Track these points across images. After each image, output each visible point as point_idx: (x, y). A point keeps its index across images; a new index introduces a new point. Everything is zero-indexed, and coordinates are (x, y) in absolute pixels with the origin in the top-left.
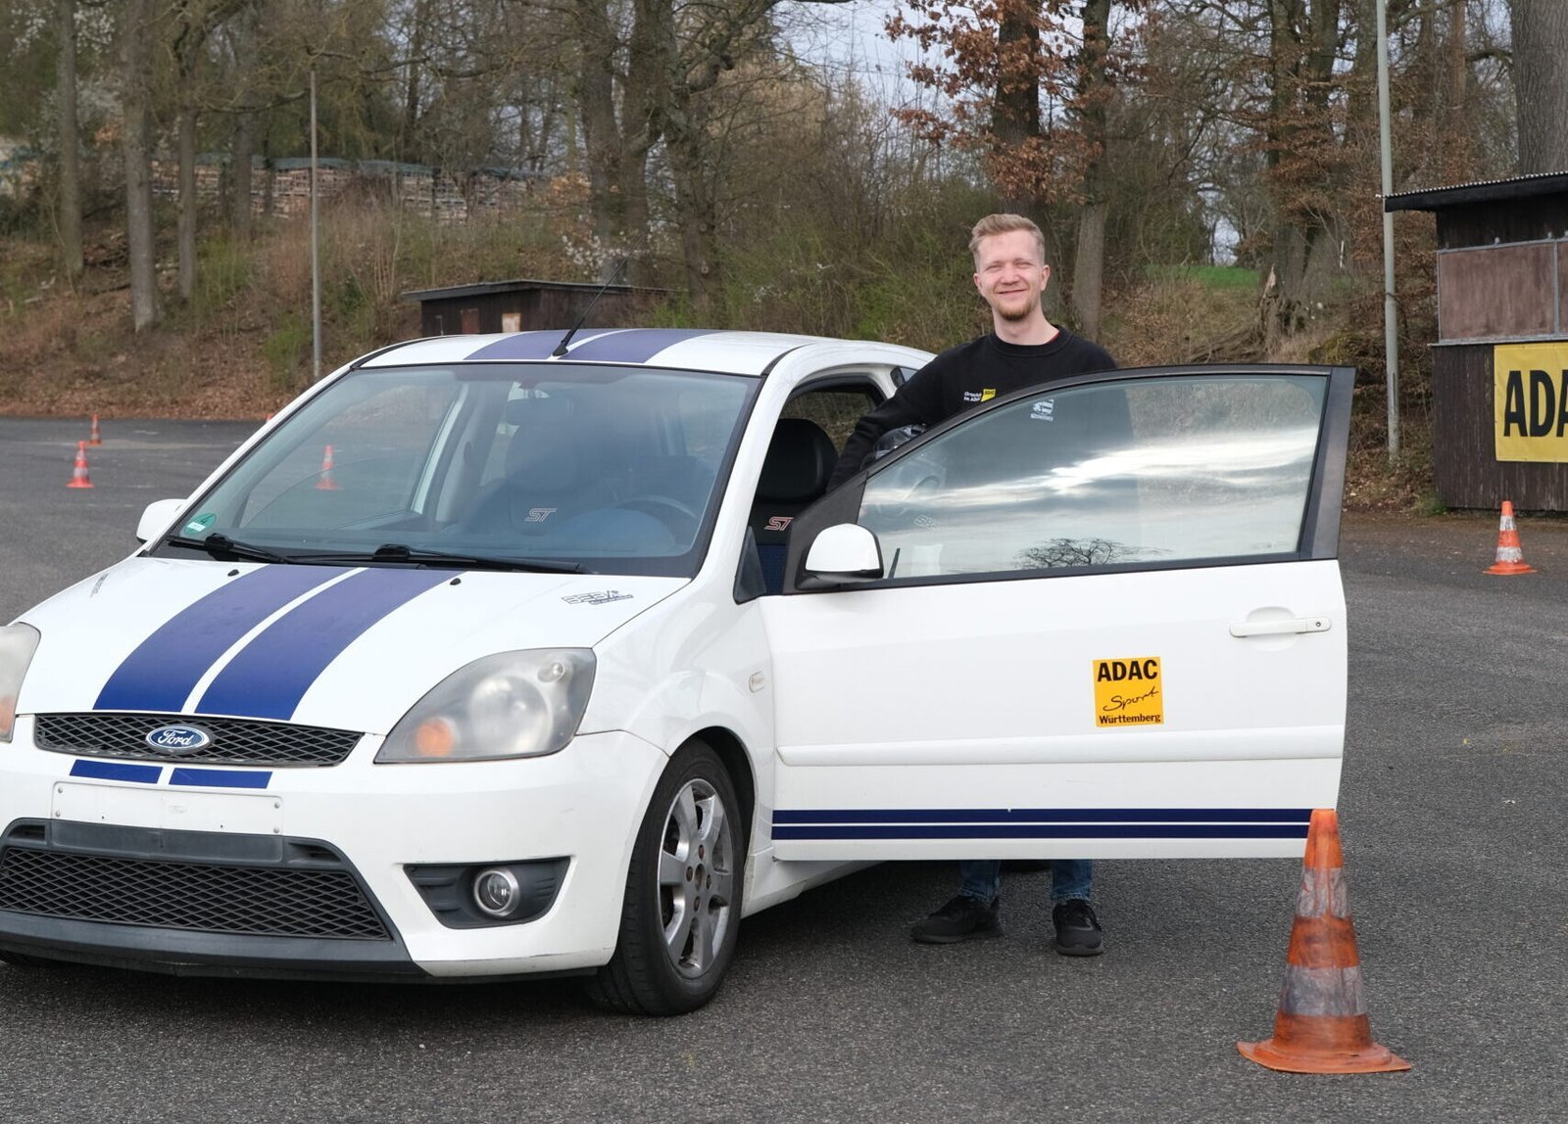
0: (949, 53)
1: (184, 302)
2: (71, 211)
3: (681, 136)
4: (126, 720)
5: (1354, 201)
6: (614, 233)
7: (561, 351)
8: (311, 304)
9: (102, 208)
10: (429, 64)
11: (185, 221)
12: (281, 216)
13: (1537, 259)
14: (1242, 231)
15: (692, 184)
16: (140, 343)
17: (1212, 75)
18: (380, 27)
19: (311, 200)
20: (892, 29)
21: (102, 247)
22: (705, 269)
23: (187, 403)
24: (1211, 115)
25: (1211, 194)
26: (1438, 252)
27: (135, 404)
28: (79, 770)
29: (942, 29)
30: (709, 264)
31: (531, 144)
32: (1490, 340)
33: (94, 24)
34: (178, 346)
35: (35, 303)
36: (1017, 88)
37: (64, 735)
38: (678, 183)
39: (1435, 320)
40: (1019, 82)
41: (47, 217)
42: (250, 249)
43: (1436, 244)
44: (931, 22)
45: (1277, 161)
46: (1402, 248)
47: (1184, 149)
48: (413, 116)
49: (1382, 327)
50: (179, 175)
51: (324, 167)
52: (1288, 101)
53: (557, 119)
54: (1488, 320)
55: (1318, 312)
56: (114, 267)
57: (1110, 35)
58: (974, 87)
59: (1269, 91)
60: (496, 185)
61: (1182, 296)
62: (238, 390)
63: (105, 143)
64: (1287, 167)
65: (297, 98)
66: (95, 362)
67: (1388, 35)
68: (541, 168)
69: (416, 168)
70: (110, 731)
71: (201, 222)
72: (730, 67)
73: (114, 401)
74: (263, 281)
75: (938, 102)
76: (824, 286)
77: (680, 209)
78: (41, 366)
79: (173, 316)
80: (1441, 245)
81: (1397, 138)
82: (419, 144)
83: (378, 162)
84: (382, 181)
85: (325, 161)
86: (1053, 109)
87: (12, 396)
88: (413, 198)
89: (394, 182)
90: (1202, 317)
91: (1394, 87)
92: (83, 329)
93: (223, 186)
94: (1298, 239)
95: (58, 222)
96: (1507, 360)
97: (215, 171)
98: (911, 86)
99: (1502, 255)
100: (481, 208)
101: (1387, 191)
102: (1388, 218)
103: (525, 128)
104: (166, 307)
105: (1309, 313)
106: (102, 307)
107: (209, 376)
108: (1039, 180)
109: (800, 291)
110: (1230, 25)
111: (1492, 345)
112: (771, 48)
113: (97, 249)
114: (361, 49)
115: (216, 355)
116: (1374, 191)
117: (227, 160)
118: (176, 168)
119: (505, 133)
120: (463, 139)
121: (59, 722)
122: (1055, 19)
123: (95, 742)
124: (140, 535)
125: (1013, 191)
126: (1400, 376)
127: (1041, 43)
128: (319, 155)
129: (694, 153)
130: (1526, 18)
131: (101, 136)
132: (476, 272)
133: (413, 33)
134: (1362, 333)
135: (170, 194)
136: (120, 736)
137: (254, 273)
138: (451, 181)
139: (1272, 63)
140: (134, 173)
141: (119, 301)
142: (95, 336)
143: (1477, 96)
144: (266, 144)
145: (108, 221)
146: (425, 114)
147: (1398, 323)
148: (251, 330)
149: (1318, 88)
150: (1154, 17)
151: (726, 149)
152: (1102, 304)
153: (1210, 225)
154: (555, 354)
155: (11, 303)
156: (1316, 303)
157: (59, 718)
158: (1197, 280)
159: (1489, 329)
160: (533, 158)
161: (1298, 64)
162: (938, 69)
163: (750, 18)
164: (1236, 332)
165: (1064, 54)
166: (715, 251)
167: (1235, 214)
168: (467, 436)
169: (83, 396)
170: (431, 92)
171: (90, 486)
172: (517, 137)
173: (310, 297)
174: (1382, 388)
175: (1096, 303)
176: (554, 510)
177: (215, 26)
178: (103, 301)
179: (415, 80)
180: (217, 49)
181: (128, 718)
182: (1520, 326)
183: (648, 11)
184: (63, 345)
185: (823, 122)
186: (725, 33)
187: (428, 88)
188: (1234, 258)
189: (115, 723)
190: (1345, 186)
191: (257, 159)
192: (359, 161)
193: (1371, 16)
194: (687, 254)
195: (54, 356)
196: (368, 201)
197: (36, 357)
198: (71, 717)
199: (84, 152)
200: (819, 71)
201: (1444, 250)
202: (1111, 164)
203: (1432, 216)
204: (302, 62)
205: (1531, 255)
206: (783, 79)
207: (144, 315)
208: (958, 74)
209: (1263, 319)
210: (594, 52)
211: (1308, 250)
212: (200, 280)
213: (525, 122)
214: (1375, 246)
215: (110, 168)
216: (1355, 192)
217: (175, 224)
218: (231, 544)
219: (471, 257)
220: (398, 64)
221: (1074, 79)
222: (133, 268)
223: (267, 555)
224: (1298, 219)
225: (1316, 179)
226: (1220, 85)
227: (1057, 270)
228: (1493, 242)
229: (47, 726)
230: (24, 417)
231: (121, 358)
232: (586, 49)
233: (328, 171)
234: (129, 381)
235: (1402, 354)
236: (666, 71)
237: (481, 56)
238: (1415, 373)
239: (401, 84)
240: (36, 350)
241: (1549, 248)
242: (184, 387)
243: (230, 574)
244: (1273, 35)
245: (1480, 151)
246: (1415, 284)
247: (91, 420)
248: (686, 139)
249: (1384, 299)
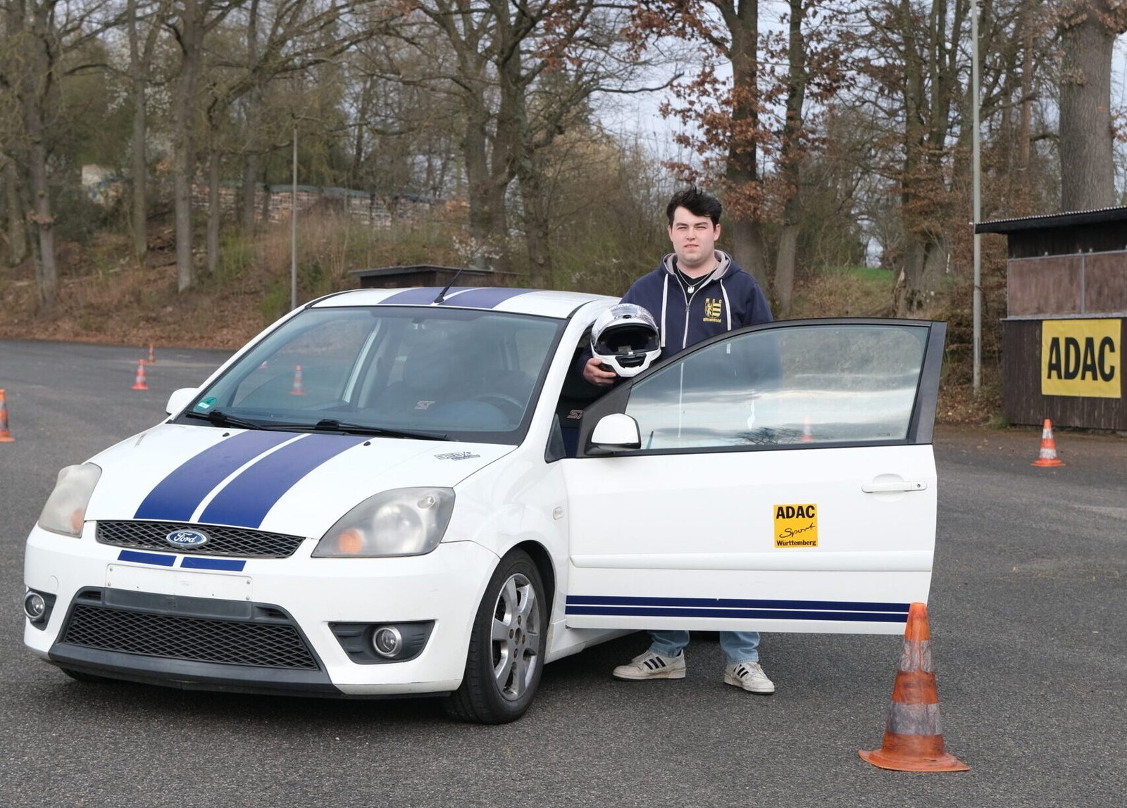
0: (701, 126)
1: (210, 275)
2: (140, 215)
3: (528, 176)
4: (154, 526)
5: (955, 226)
6: (484, 237)
7: (439, 300)
8: (291, 277)
9: (160, 213)
10: (369, 126)
11: (213, 223)
12: (273, 221)
13: (1071, 266)
14: (885, 246)
15: (535, 207)
16: (182, 300)
17: (869, 145)
18: (339, 103)
19: (292, 212)
20: (663, 111)
21: (159, 238)
22: (541, 261)
23: (210, 338)
24: (867, 171)
25: (866, 222)
26: (1008, 260)
27: (177, 338)
28: (124, 556)
29: (696, 111)
30: (544, 258)
31: (434, 180)
32: (1040, 317)
33: (158, 96)
34: (206, 302)
35: (116, 272)
36: (744, 150)
37: (114, 534)
38: (526, 206)
39: (1005, 304)
40: (745, 146)
41: (124, 218)
42: (253, 242)
43: (1007, 255)
44: (688, 106)
45: (908, 201)
46: (986, 257)
47: (849, 194)
48: (358, 160)
49: (972, 308)
50: (209, 194)
51: (301, 191)
52: (915, 163)
53: (451, 164)
54: (1039, 303)
55: (931, 297)
56: (166, 251)
57: (802, 117)
58: (717, 150)
59: (905, 157)
60: (410, 205)
61: (845, 285)
62: (243, 330)
63: (162, 173)
64: (912, 204)
65: (285, 146)
66: (153, 311)
67: (981, 122)
68: (440, 195)
69: (359, 193)
70: (144, 532)
71: (222, 224)
72: (561, 133)
73: (164, 335)
74: (260, 262)
75: (692, 158)
76: (617, 273)
77: (526, 222)
78: (119, 313)
79: (203, 283)
80: (1011, 256)
81: (986, 188)
82: (361, 178)
83: (335, 188)
84: (337, 200)
85: (302, 187)
86: (766, 164)
87: (100, 331)
88: (357, 212)
89: (345, 202)
90: (857, 299)
91: (983, 156)
92: (146, 290)
93: (237, 202)
94: (920, 252)
95: (132, 221)
96: (1051, 330)
97: (232, 191)
98: (675, 147)
99: (1049, 262)
100: (400, 220)
101: (977, 220)
102: (977, 238)
103: (430, 170)
104: (199, 277)
105: (926, 298)
106: (158, 276)
107: (225, 322)
108: (756, 209)
109: (601, 276)
110: (882, 114)
111: (1040, 322)
112: (586, 122)
113: (156, 239)
114: (327, 115)
115: (230, 308)
116: (969, 220)
117: (240, 185)
118: (207, 190)
119: (417, 172)
120: (390, 175)
121: (112, 526)
122: (769, 106)
123: (134, 539)
124: (168, 410)
125: (739, 216)
126: (982, 339)
127: (759, 121)
128: (299, 182)
129: (536, 186)
130: (1069, 112)
131: (160, 167)
132: (396, 260)
133: (360, 107)
134: (959, 311)
135: (203, 206)
136: (150, 536)
137: (255, 257)
138: (382, 202)
139: (906, 139)
140: (181, 191)
141: (169, 272)
142: (153, 294)
143: (1038, 163)
144: (265, 174)
145: (163, 222)
146: (367, 159)
147: (982, 305)
148: (252, 293)
149: (934, 155)
150: (832, 107)
151: (556, 186)
152: (794, 289)
153: (864, 242)
154: (435, 302)
155: (100, 272)
156: (930, 292)
157: (111, 523)
158: (854, 276)
159: (1040, 310)
160: (435, 189)
161: (922, 139)
162: (693, 137)
163: (574, 102)
164: (879, 308)
165: (774, 129)
166: (548, 249)
167: (880, 235)
168: (379, 354)
169: (145, 332)
170: (371, 144)
171: (146, 388)
172: (424, 175)
173: (290, 273)
174: (970, 346)
175: (790, 288)
176: (434, 402)
177: (233, 100)
178: (160, 273)
179: (360, 137)
180: (235, 115)
181: (156, 525)
182: (1059, 308)
183: (509, 95)
184: (132, 299)
185: (619, 170)
186: (558, 111)
187: (369, 142)
188: (879, 263)
189: (147, 527)
190: (950, 217)
191: (259, 185)
192: (324, 188)
193: (969, 108)
194: (530, 251)
195: (127, 306)
196: (328, 213)
197: (116, 307)
198: (119, 523)
199: (149, 177)
200: (618, 137)
201: (1012, 259)
202: (802, 200)
203: (1006, 237)
204: (288, 122)
205: (1068, 263)
206: (594, 141)
207: (185, 281)
208: (705, 141)
209: (896, 301)
210: (474, 121)
211: (926, 257)
212: (220, 260)
213: (430, 165)
214: (968, 255)
215: (165, 190)
216: (956, 220)
217: (205, 225)
218: (226, 417)
219: (393, 249)
220: (350, 126)
221: (780, 145)
222: (179, 252)
223: (248, 424)
224: (919, 238)
225: (932, 212)
226: (873, 152)
227: (765, 267)
228: (1043, 254)
229: (104, 528)
230: (107, 345)
231: (170, 309)
232: (470, 119)
233: (304, 193)
234: (175, 323)
235: (984, 325)
236: (520, 134)
237: (403, 122)
238: (992, 337)
239: (352, 139)
240: (115, 302)
241: (1079, 259)
242: (209, 329)
243: (224, 436)
244: (908, 121)
245: (1037, 198)
246: (993, 280)
247: (149, 348)
248: (531, 177)
249: (973, 290)
